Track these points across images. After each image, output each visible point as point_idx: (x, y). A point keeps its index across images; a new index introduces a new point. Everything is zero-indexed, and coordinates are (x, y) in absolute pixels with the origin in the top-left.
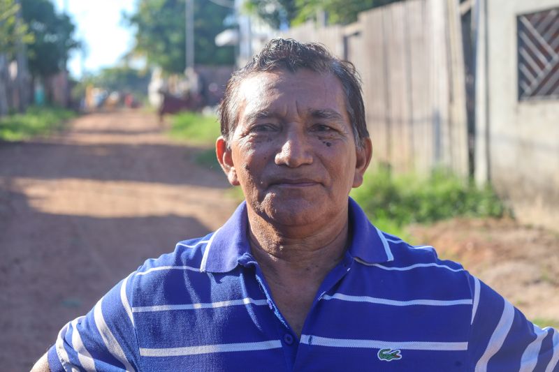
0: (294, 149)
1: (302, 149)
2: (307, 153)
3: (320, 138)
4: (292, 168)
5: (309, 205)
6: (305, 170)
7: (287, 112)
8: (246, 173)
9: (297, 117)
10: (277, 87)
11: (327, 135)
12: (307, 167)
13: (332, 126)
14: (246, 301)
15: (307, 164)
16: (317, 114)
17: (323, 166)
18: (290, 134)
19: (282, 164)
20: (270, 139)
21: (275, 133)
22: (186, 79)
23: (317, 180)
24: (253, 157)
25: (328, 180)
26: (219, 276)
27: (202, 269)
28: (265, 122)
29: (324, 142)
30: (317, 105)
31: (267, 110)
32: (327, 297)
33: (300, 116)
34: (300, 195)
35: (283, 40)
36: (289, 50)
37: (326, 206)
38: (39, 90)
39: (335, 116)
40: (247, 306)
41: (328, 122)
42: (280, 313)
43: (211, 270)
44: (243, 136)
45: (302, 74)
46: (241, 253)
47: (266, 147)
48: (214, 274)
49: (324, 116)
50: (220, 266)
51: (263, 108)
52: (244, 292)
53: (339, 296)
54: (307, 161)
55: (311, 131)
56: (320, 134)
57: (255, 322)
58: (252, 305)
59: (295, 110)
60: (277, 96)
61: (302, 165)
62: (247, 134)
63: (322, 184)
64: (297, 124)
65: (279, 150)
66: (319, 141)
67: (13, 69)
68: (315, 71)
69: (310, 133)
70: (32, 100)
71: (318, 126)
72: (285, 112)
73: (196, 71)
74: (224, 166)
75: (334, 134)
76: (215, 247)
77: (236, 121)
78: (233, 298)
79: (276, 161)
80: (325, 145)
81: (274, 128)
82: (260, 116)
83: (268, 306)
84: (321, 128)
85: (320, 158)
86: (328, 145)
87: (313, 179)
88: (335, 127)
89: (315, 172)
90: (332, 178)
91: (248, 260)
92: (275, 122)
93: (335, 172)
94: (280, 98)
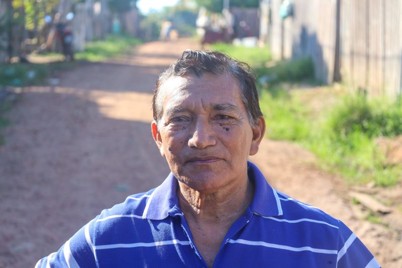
0: (200, 136)
1: (207, 135)
2: (211, 137)
3: (221, 125)
4: (201, 149)
5: (215, 176)
6: (210, 150)
7: (195, 107)
8: (169, 153)
9: (202, 110)
10: (187, 88)
11: (225, 122)
12: (212, 148)
13: (230, 115)
14: (175, 242)
15: (212, 146)
16: (217, 108)
17: (224, 147)
18: (198, 124)
19: (193, 147)
20: (184, 128)
21: (188, 122)
22: (223, 17)
23: (220, 157)
24: (173, 142)
25: (228, 157)
26: (156, 222)
27: (144, 216)
28: (180, 114)
29: (224, 128)
30: (217, 101)
31: (181, 106)
32: (232, 241)
33: (205, 110)
34: (208, 169)
35: (192, 52)
36: (195, 59)
37: (228, 176)
38: (116, 23)
39: (232, 107)
40: (176, 246)
41: (226, 112)
42: (198, 252)
43: (151, 217)
44: (166, 125)
45: (205, 77)
46: (171, 207)
47: (182, 134)
48: (153, 221)
49: (224, 109)
50: (157, 215)
51: (178, 105)
52: (173, 235)
53: (241, 241)
54: (211, 144)
55: (214, 119)
56: (221, 122)
57: (181, 257)
58: (179, 245)
59: (201, 105)
60: (187, 96)
61: (207, 147)
62: (169, 123)
63: (224, 160)
64: (203, 116)
65: (191, 136)
66: (221, 127)
67: (97, 8)
68: (215, 74)
69: (214, 122)
70: (110, 31)
71: (219, 115)
72: (194, 108)
73: (231, 11)
74: (157, 142)
75: (231, 121)
76: (154, 200)
77: (162, 112)
78: (165, 240)
79: (189, 144)
80: (225, 130)
81: (188, 119)
82: (176, 111)
83: (189, 246)
84: (222, 117)
85: (221, 141)
86: (227, 129)
87: (216, 156)
88: (232, 116)
89: (219, 151)
90: (231, 154)
91: (176, 212)
92: (187, 114)
93: (233, 150)
94: (190, 97)
